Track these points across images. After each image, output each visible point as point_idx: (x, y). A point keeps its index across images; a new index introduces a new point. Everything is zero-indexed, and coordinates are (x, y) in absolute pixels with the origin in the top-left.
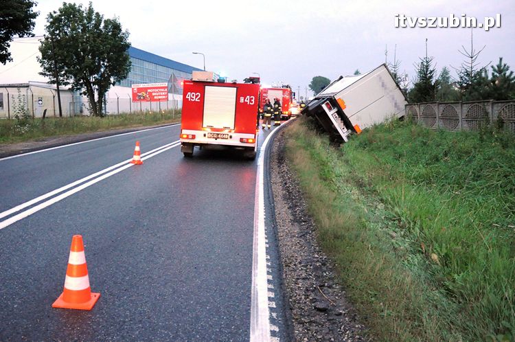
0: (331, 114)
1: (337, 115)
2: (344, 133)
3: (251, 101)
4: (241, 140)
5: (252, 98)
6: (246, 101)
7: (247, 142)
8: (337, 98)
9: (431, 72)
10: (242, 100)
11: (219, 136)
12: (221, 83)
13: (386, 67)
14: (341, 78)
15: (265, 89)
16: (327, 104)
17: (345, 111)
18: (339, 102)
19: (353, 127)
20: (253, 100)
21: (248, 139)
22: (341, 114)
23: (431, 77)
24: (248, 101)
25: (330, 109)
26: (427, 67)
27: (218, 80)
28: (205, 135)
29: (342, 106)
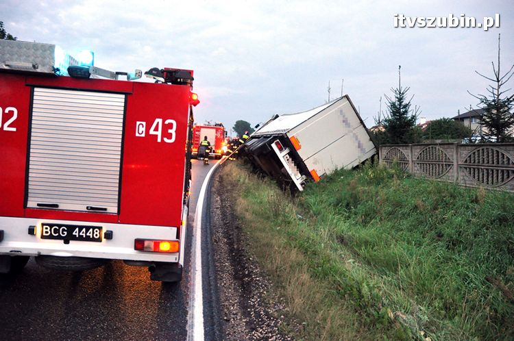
0: (282, 155)
1: (288, 157)
2: (297, 179)
3: (166, 134)
4: (139, 245)
5: (170, 126)
6: (152, 132)
7: (156, 250)
8: (290, 136)
9: (405, 106)
10: (141, 129)
11: (76, 233)
12: (79, 79)
13: (348, 99)
14: (277, 116)
15: (198, 127)
16: (277, 144)
17: (300, 152)
18: (293, 141)
19: (309, 173)
20: (173, 131)
21: (157, 243)
22: (294, 156)
23: (406, 112)
24: (159, 133)
25: (281, 150)
26: (400, 100)
27: (70, 70)
28: (31, 231)
29: (296, 147)
